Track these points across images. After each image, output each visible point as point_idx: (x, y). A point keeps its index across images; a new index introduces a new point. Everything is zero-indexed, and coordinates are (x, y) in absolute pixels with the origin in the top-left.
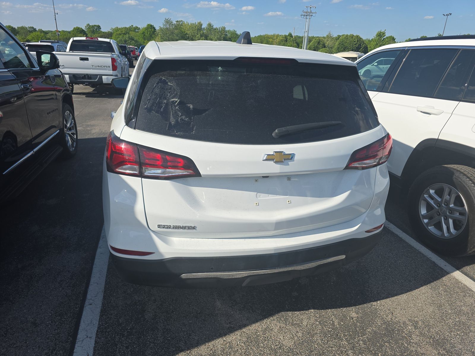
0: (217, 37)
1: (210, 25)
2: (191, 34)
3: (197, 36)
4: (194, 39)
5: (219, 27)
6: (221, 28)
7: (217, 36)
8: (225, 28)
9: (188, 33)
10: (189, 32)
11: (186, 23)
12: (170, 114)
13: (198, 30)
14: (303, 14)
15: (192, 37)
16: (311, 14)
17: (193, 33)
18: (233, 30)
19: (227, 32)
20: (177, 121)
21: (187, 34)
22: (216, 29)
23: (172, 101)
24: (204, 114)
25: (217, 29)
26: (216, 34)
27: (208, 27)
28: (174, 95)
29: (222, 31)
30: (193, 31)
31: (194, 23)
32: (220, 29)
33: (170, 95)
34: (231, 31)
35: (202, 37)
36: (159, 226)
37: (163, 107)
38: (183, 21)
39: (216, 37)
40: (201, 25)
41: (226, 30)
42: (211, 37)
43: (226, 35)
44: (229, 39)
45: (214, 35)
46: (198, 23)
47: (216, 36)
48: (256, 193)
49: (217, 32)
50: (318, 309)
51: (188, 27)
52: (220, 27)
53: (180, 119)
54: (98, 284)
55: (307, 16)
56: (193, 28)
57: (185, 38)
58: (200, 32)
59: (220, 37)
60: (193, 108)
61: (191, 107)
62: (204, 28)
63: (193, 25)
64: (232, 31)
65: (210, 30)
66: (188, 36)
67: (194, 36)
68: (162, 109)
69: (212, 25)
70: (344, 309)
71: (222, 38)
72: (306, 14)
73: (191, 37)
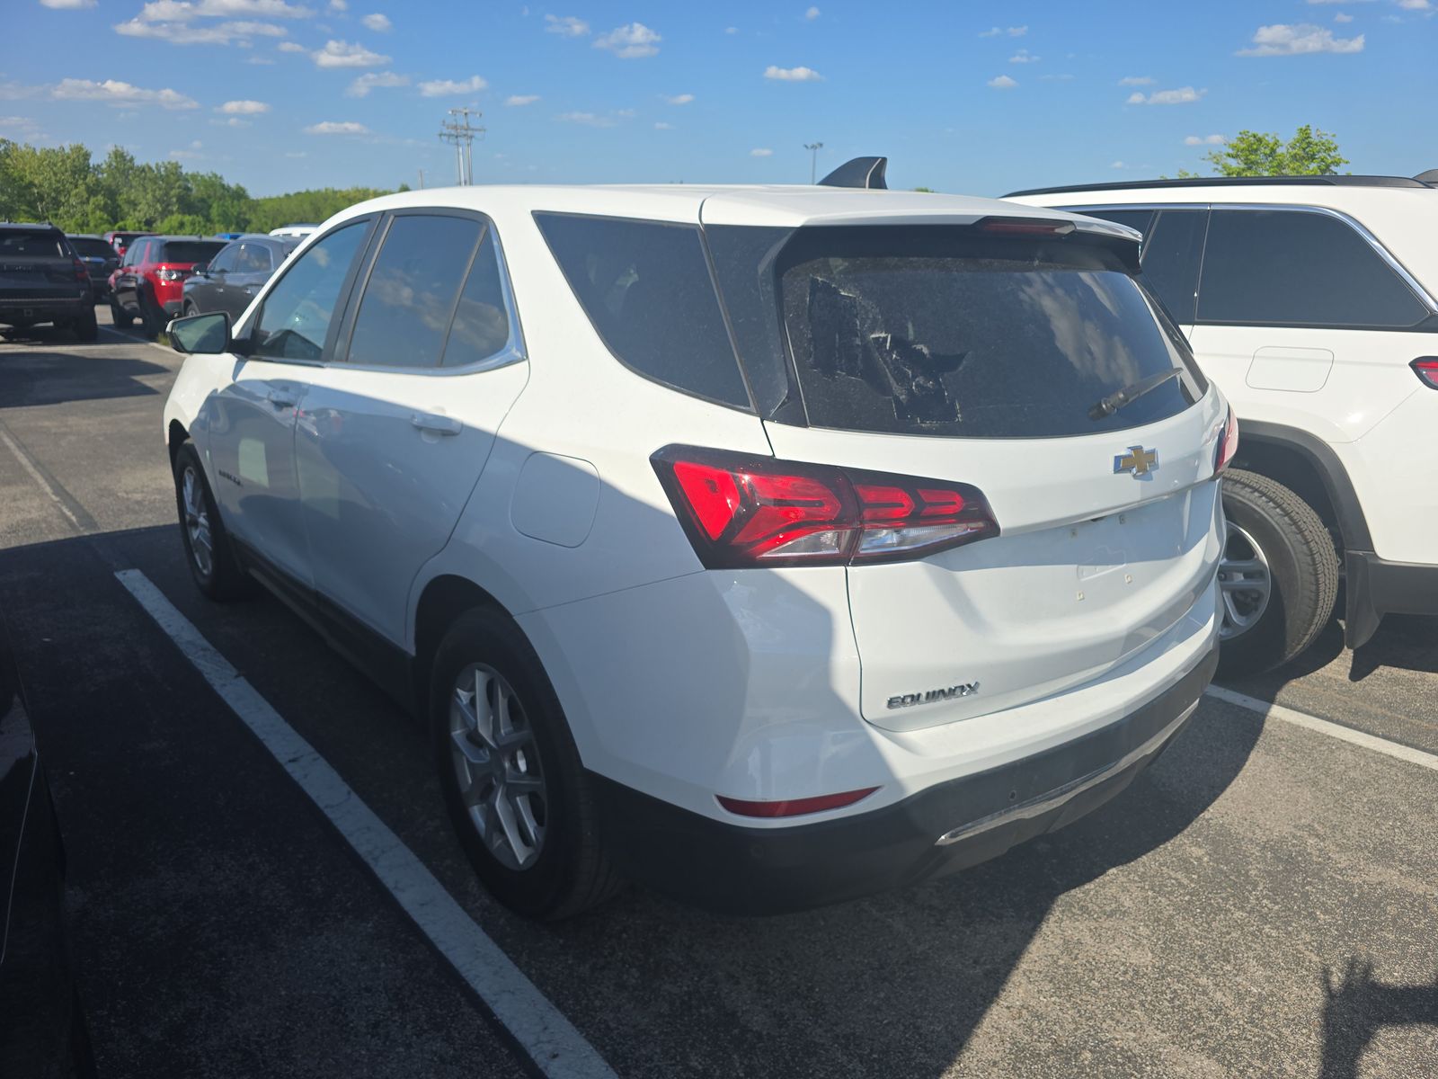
0: (154, 196)
1: (119, 156)
2: (50, 184)
3: (74, 192)
4: (63, 200)
5: (157, 164)
6: (166, 168)
7: (154, 191)
8: (181, 167)
9: (36, 182)
10: (41, 178)
11: (24, 149)
12: (887, 376)
13: (74, 173)
14: (446, 131)
15: (53, 194)
16: (470, 133)
17: (58, 182)
18: (211, 175)
19: (187, 180)
20: (910, 392)
21: (31, 184)
22: (147, 169)
23: (873, 338)
24: (961, 368)
25: (150, 168)
26: (149, 186)
27: (114, 164)
28: (869, 321)
29: (167, 176)
30: (55, 174)
31: (56, 148)
32: (162, 169)
33: (862, 325)
34: (202, 177)
35: (95, 195)
36: (892, 703)
37: (860, 356)
38: (11, 141)
39: (149, 196)
40: (87, 156)
41: (184, 173)
42: (129, 197)
43: (188, 189)
44: (199, 201)
45: (141, 189)
46: (71, 149)
47: (149, 191)
48: (1076, 566)
49: (150, 180)
50: (1122, 864)
51: (35, 164)
52: (160, 163)
53: (916, 386)
54: (513, 993)
55: (459, 139)
56: (55, 165)
57: (28, 198)
58: (85, 178)
59: (167, 194)
60: (931, 354)
61: (925, 351)
62: (98, 166)
63: (53, 155)
64: (206, 178)
65: (125, 173)
66: (38, 193)
67: (63, 191)
68: (859, 362)
69: (128, 158)
70: (1169, 845)
71: (174, 200)
72: (453, 132)
73: (49, 195)
